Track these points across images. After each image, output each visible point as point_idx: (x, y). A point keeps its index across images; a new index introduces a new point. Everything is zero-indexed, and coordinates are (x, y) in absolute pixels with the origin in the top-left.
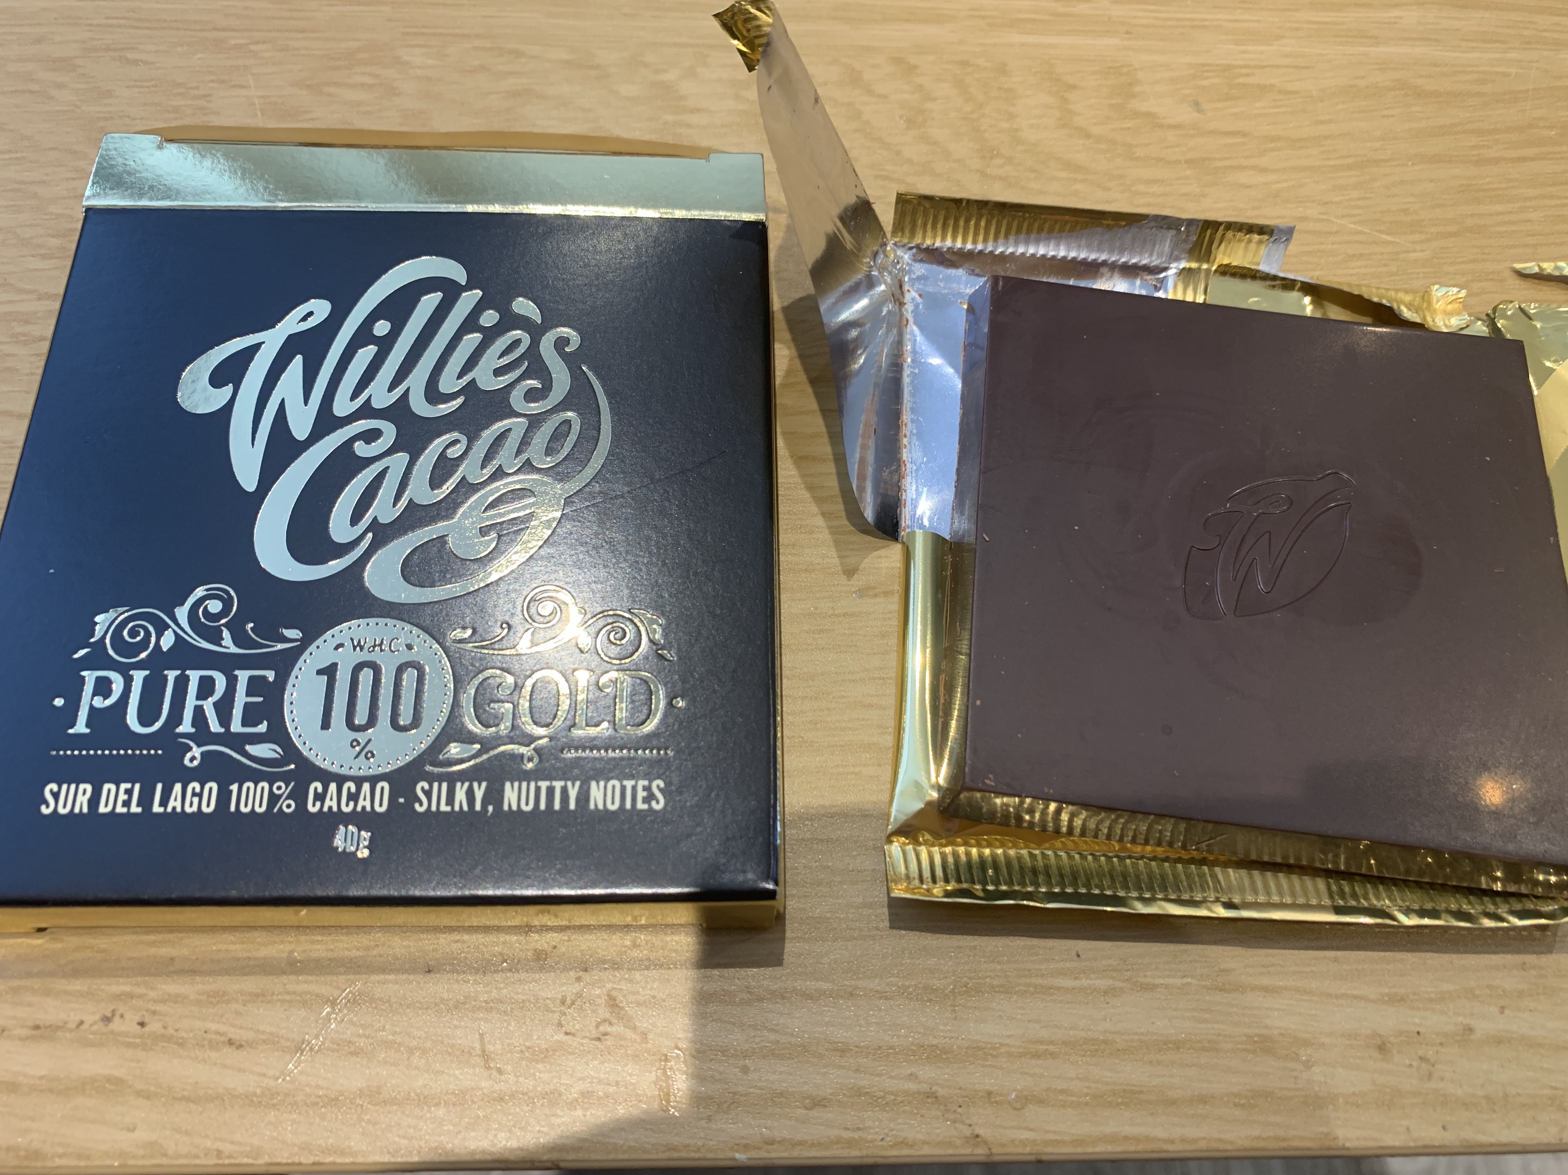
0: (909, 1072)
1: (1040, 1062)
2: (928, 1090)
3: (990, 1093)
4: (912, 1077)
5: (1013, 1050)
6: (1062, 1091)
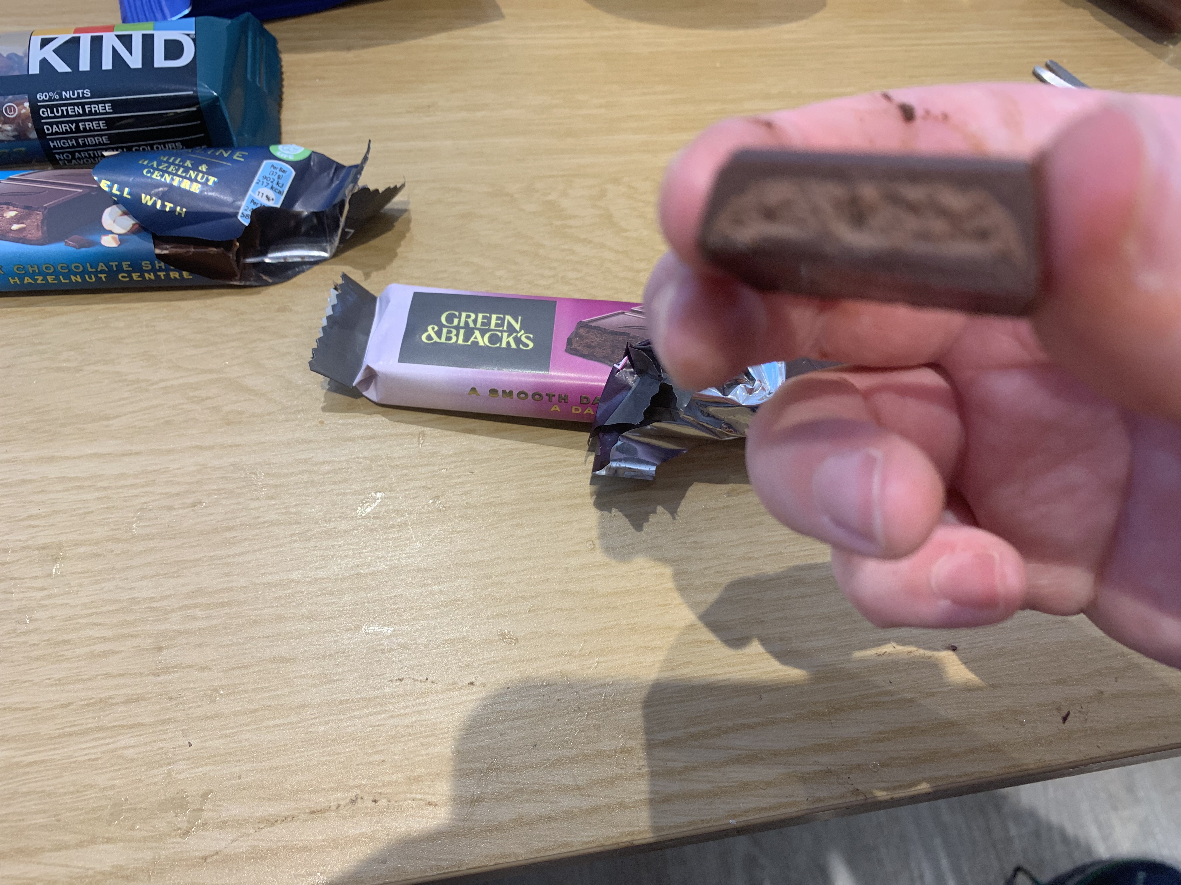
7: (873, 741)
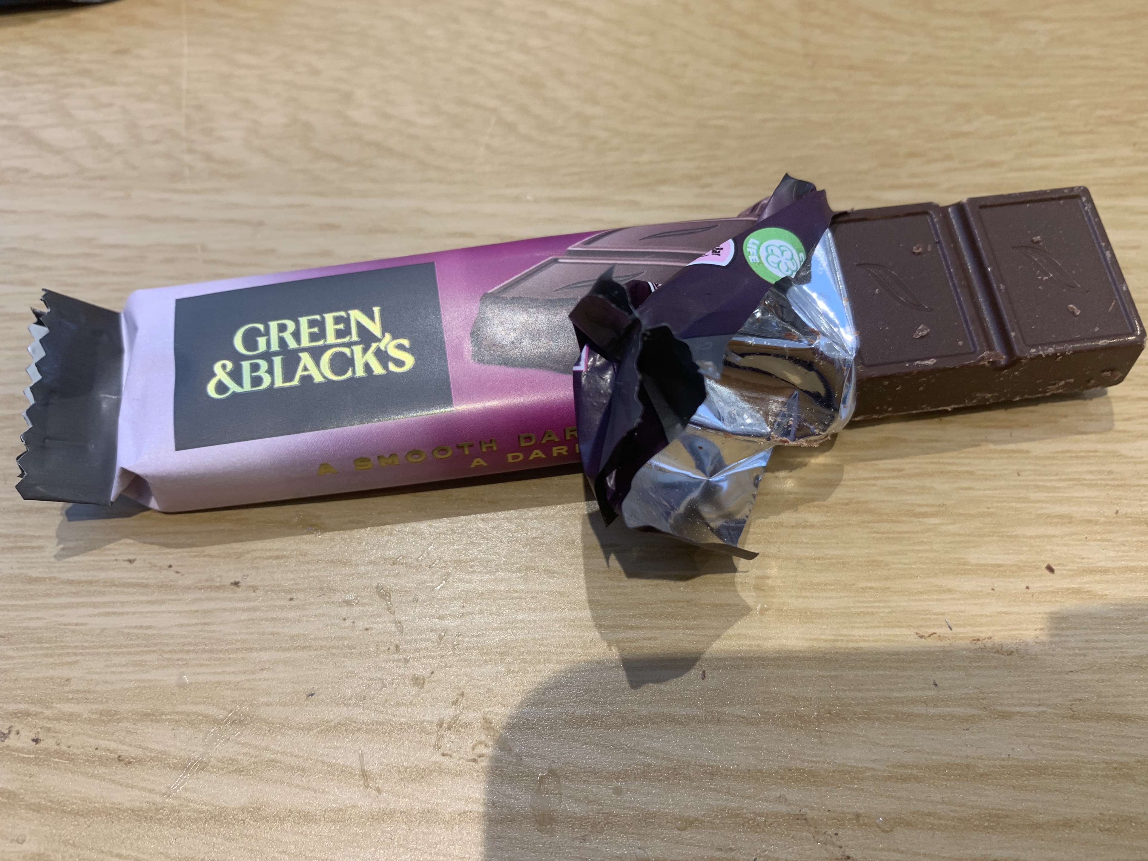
0: (778, 794)
1: (905, 786)
2: (798, 812)
3: (858, 816)
4: (780, 799)
5: (879, 774)
6: (929, 814)
7: (890, 778)
